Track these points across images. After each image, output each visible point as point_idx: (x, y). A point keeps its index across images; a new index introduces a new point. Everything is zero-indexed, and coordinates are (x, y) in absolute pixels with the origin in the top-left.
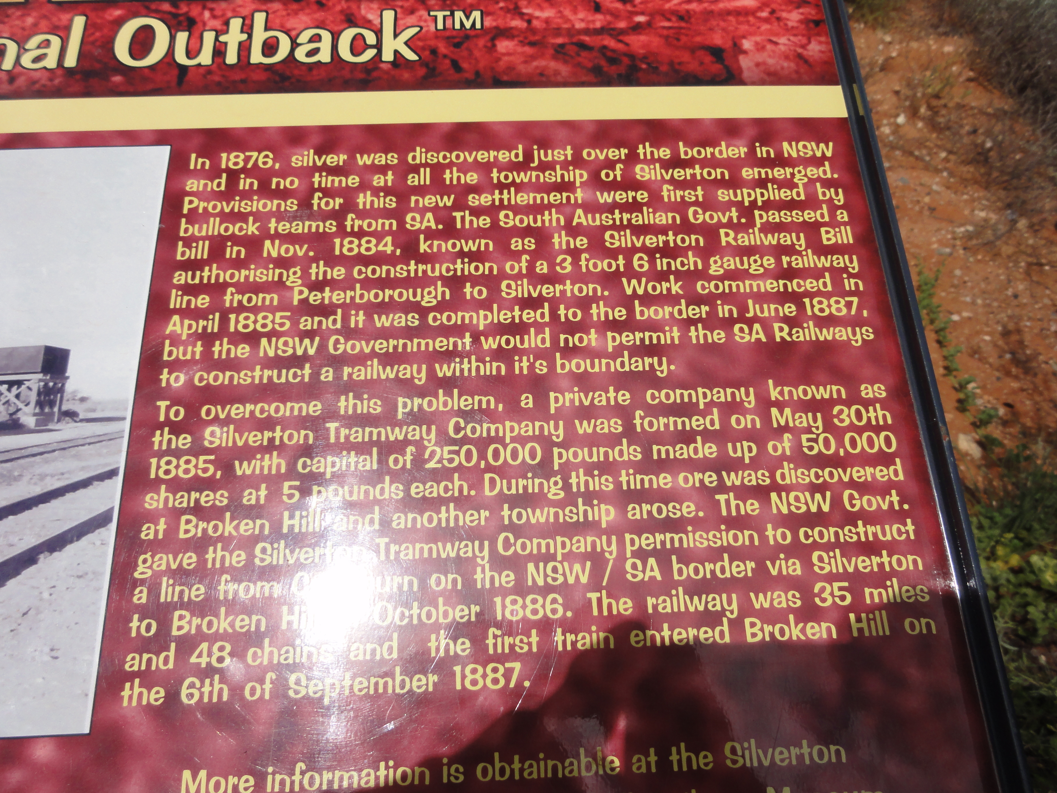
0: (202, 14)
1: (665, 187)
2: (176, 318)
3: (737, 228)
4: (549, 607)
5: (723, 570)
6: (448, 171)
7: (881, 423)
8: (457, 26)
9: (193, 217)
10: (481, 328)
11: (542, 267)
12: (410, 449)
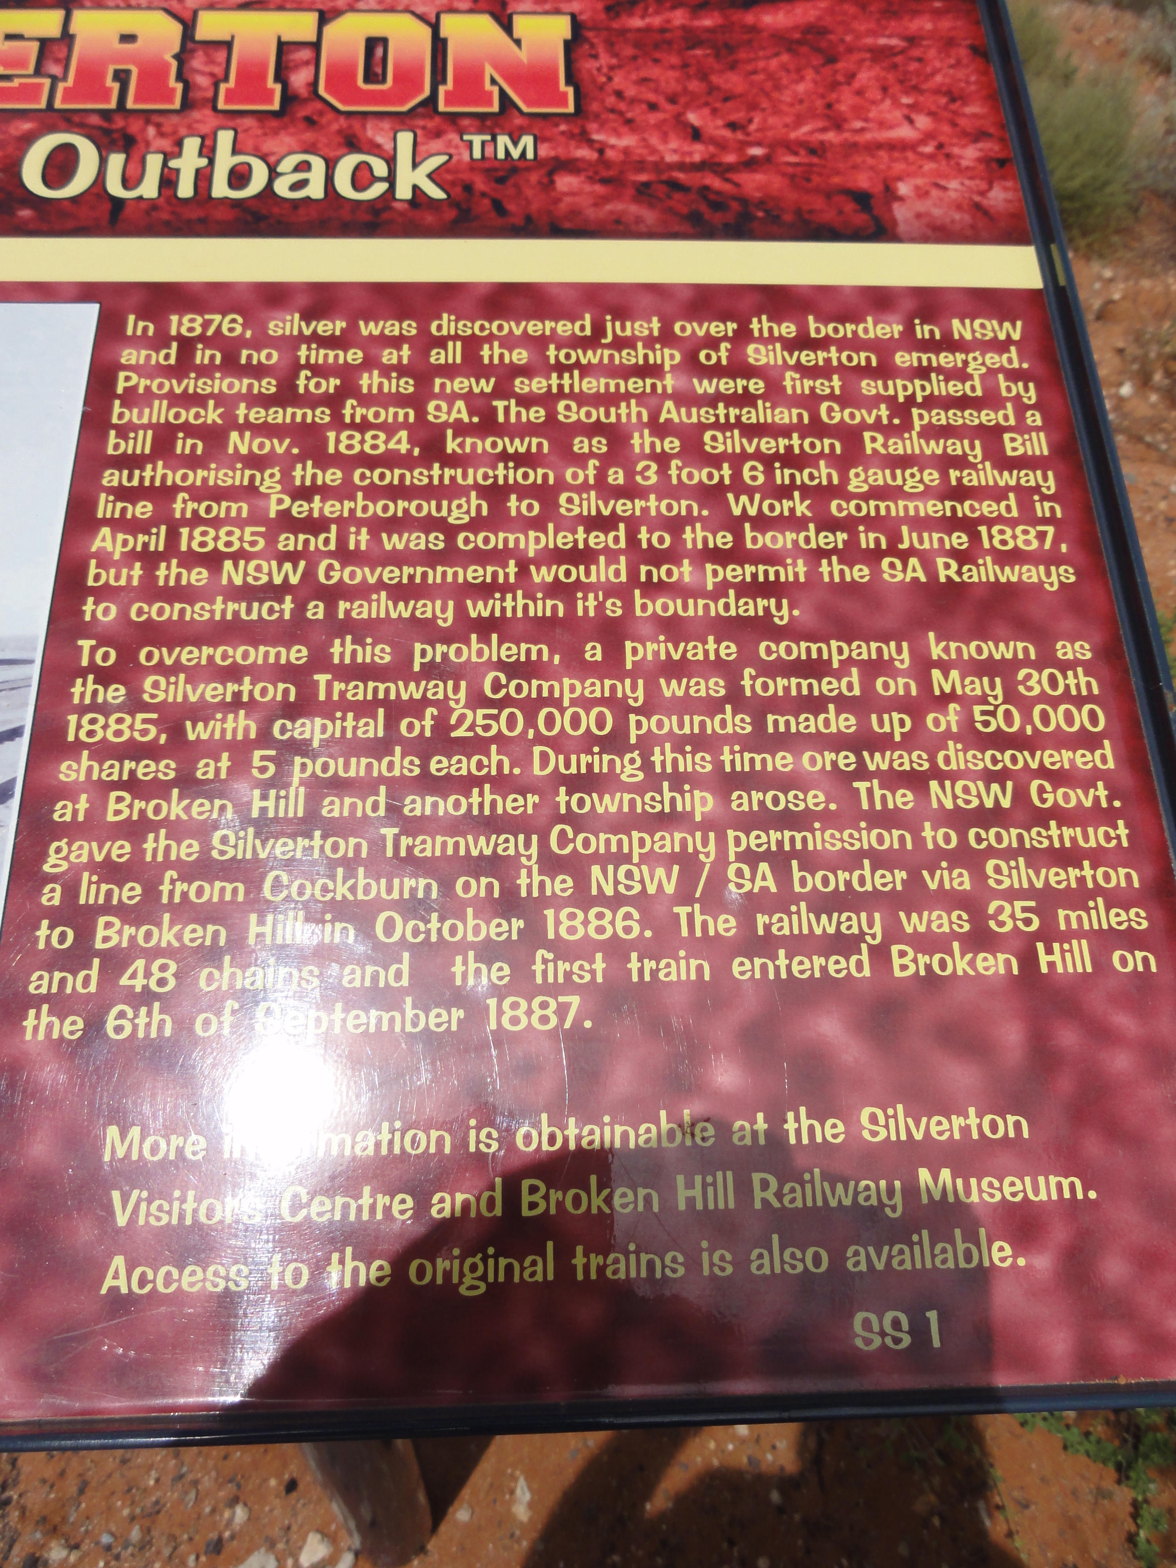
0: (143, 130)
1: (788, 374)
2: (106, 531)
3: (888, 431)
4: (620, 924)
5: (862, 881)
6: (486, 347)
7: (1084, 692)
8: (501, 155)
9: (130, 398)
10: (531, 554)
11: (616, 476)
12: (430, 711)
